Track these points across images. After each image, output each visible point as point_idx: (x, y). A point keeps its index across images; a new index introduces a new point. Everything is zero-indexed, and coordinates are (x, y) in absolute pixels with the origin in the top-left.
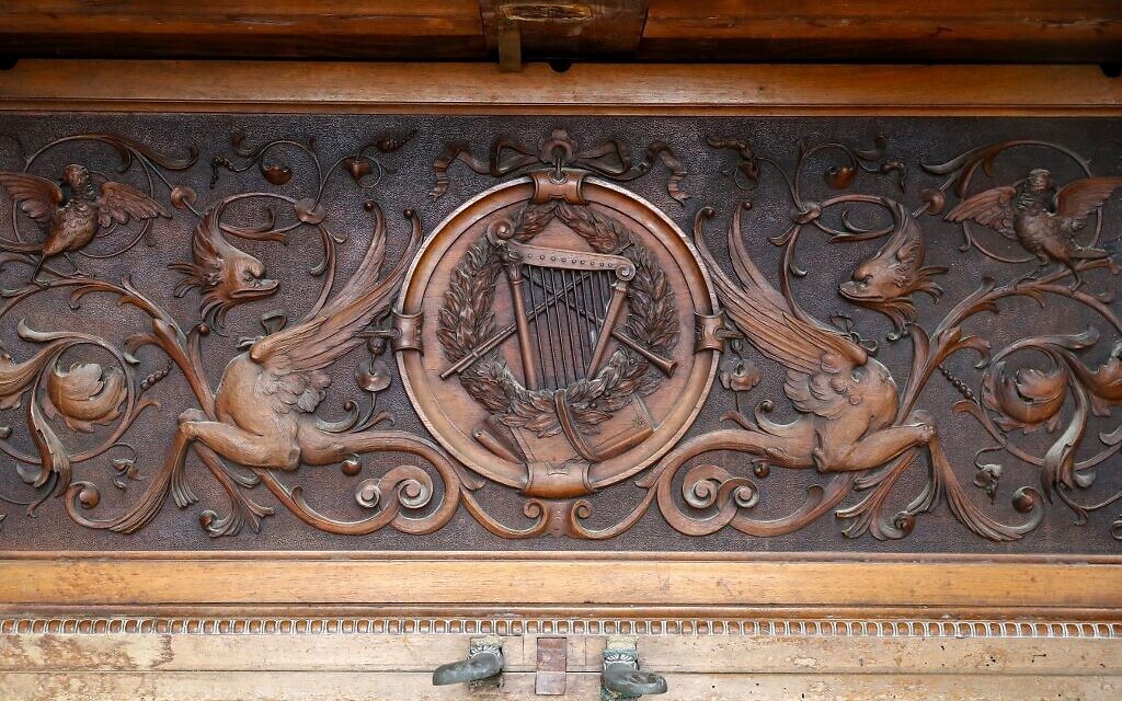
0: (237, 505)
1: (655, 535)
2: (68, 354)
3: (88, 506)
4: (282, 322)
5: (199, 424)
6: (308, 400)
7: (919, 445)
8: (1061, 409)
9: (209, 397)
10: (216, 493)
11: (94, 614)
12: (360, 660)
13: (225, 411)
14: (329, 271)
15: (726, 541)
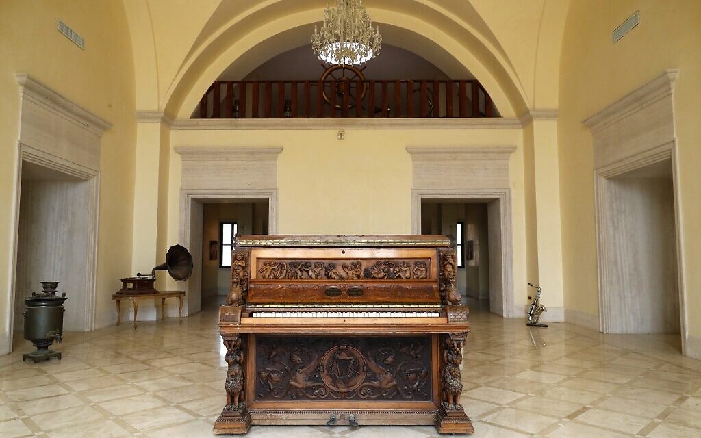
0: (297, 394)
1: (357, 398)
2: (273, 372)
3: (276, 395)
4: (303, 367)
5: (292, 383)
6: (307, 379)
7: (395, 385)
8: (416, 379)
9: (293, 378)
10: (294, 392)
11: (277, 411)
12: (316, 418)
13: (295, 380)
14: (311, 359)
15: (368, 399)
